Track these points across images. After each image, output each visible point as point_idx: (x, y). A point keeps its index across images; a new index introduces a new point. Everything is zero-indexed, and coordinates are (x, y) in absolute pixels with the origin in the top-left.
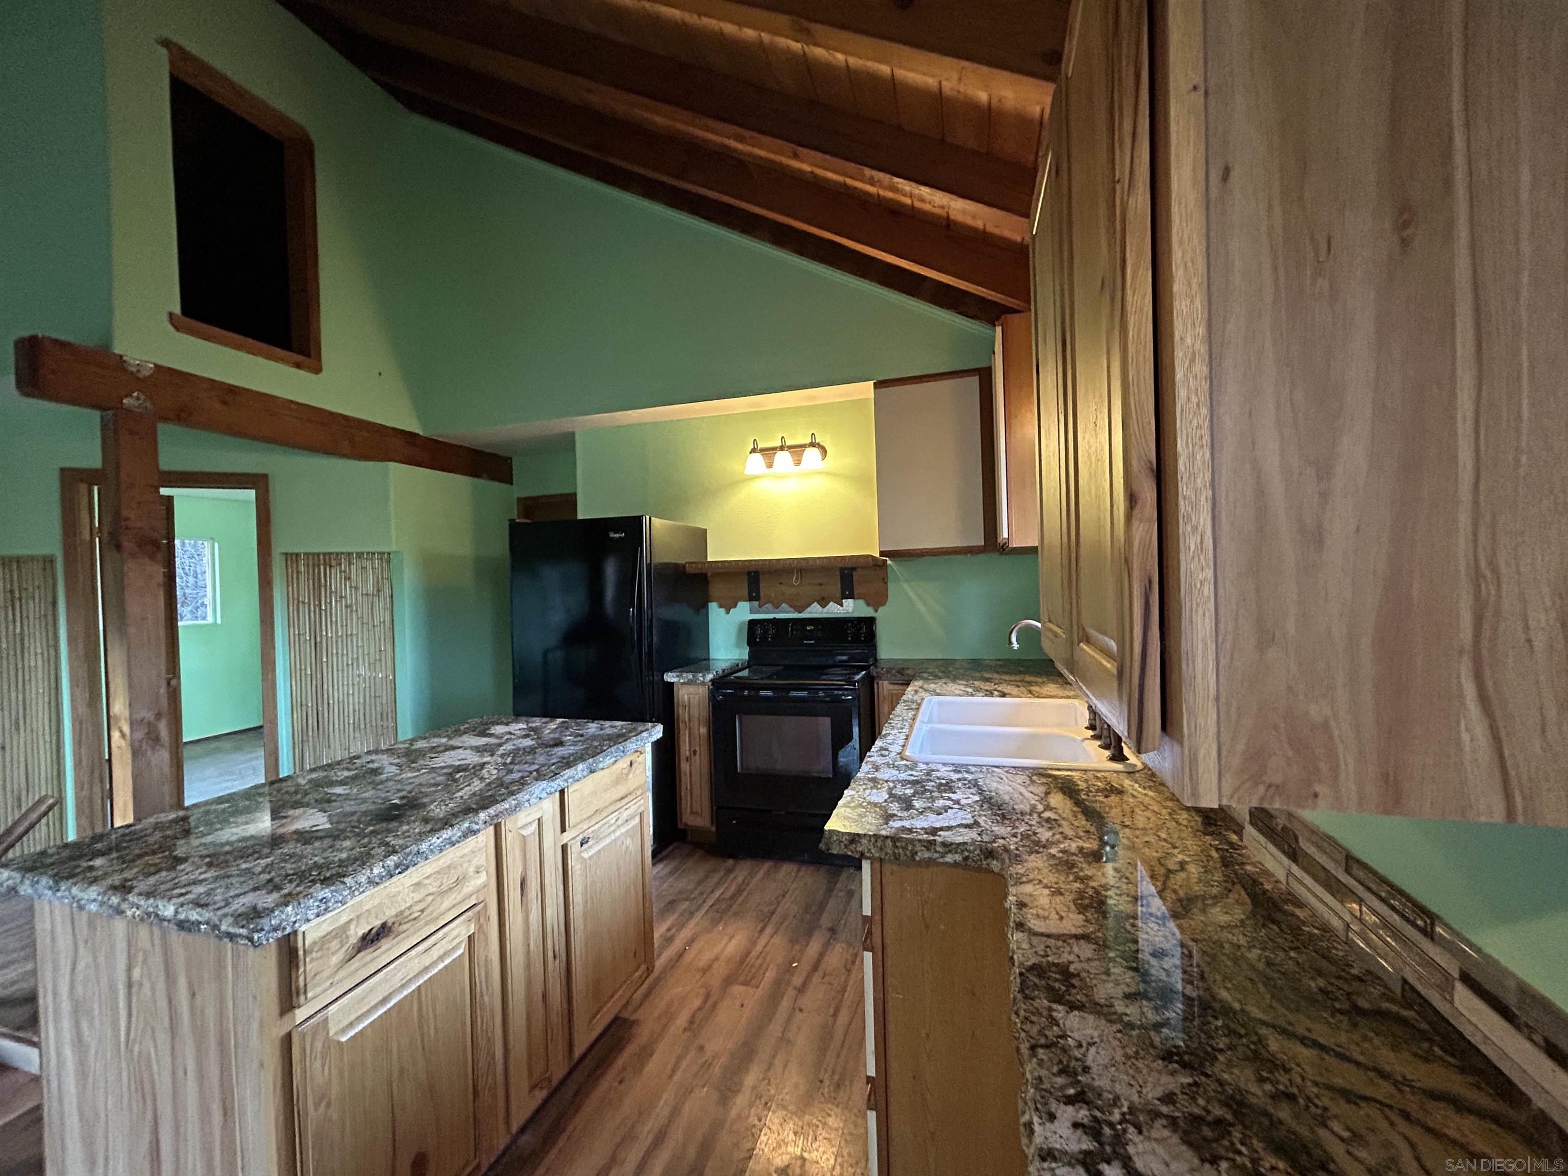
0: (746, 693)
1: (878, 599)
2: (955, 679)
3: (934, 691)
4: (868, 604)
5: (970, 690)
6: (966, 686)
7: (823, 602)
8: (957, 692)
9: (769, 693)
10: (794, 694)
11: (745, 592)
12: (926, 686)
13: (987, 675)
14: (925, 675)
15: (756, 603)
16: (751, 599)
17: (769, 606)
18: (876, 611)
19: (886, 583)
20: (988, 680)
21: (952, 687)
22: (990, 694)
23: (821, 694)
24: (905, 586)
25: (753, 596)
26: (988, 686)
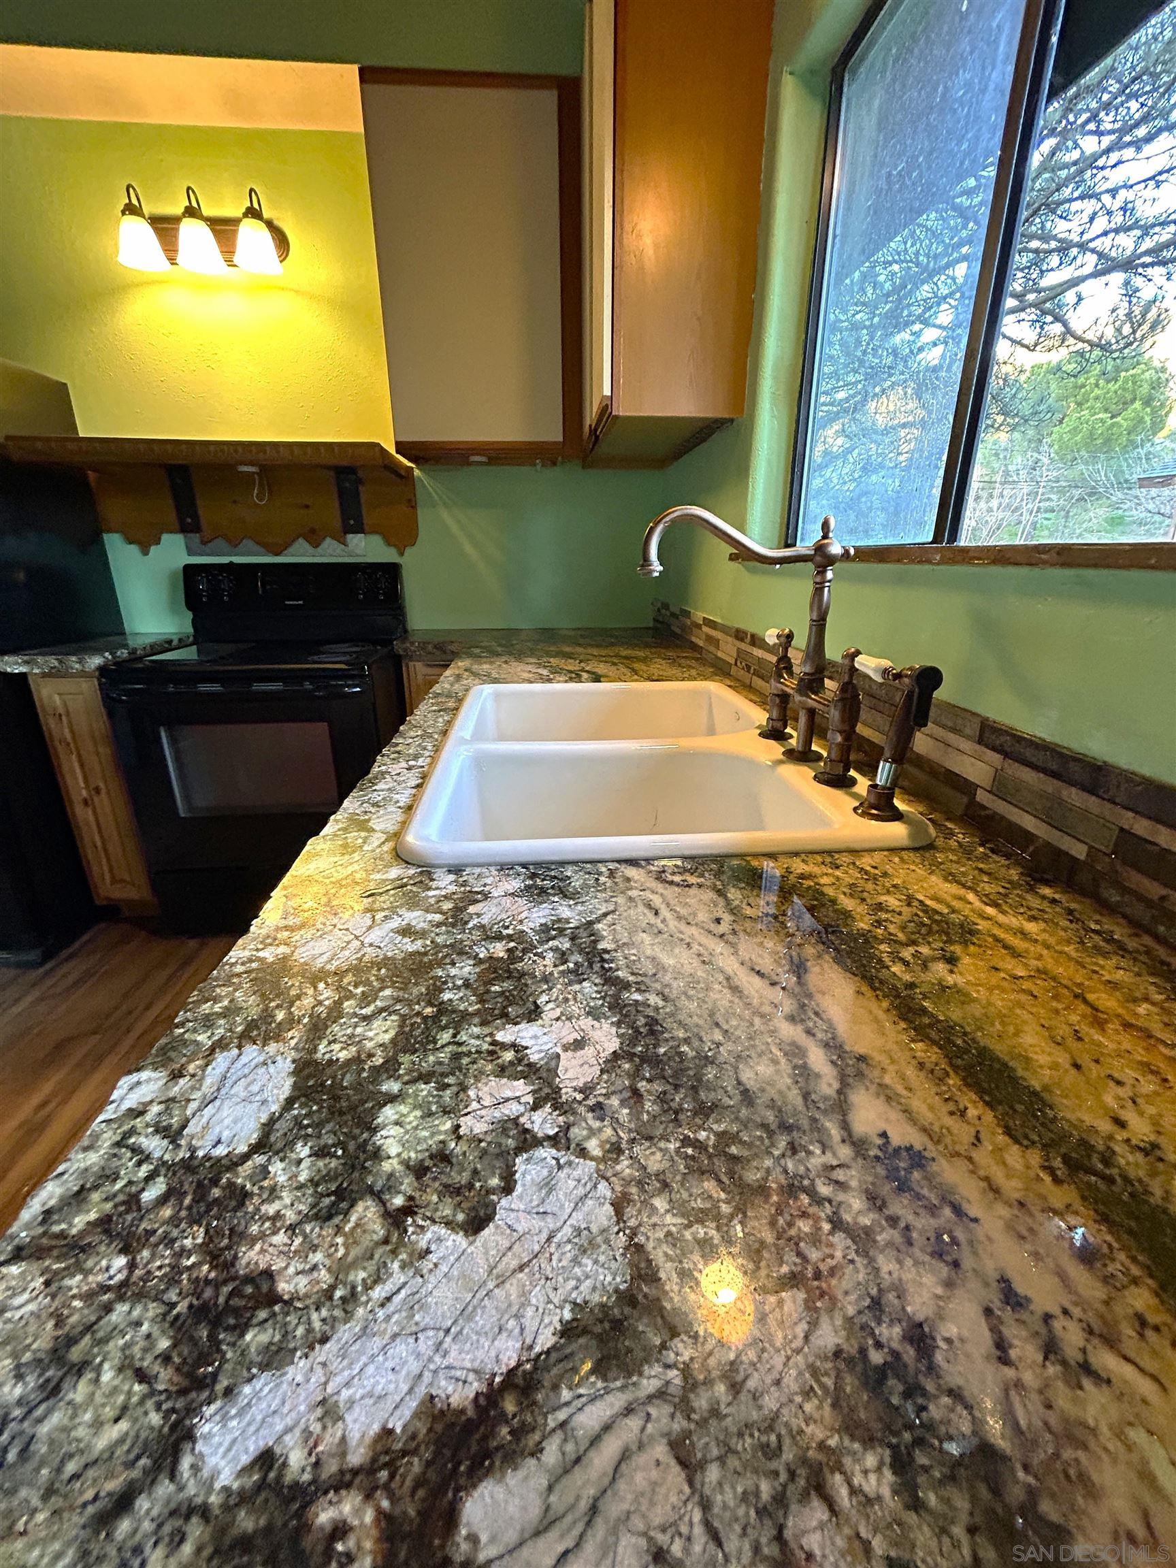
0: (171, 688)
1: (404, 536)
2: (519, 656)
3: (489, 675)
4: (388, 543)
5: (545, 672)
6: (539, 665)
7: (314, 537)
8: (526, 675)
9: (216, 688)
10: (258, 687)
11: (172, 517)
12: (475, 667)
13: (567, 649)
14: (477, 651)
15: (196, 537)
16: (184, 529)
17: (220, 542)
18: (402, 554)
19: (414, 507)
20: (569, 656)
21: (518, 668)
22: (576, 677)
23: (308, 686)
24: (445, 515)
25: (188, 525)
26: (572, 665)
